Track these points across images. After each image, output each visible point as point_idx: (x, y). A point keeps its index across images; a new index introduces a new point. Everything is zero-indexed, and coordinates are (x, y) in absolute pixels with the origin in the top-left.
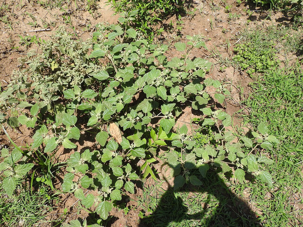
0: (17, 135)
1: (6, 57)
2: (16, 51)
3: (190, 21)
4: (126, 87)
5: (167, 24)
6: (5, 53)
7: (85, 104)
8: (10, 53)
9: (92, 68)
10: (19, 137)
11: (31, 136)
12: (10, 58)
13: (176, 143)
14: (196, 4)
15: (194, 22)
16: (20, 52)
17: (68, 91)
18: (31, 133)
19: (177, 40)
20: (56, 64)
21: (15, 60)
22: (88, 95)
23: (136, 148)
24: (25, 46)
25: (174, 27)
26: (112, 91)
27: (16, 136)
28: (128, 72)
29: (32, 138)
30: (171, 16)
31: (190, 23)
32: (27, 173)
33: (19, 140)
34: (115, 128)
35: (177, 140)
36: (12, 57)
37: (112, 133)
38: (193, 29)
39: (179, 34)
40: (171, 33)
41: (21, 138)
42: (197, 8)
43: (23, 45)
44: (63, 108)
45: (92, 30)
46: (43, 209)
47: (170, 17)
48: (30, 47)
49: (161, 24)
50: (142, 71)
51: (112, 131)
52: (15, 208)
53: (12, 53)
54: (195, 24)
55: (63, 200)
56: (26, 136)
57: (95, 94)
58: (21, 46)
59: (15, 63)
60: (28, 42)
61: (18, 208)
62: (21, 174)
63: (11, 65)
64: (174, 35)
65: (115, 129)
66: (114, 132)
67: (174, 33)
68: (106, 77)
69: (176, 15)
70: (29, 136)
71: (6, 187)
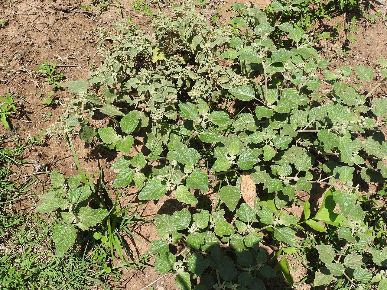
0: (65, 152)
1: (65, 18)
2: (84, 13)
3: (365, 30)
4: (275, 119)
5: (329, 26)
6: (66, 11)
7: (211, 134)
8: (73, 13)
9: (229, 76)
10: (68, 156)
11: (87, 159)
12: (71, 20)
13: (344, 232)
14: (380, 4)
15: (371, 33)
16: (89, 15)
17: (187, 105)
18: (88, 153)
19: (342, 57)
20: (161, 53)
21: (78, 26)
22: (218, 121)
23: (283, 226)
24: (99, 7)
25: (340, 33)
26: (251, 121)
27: (63, 154)
28: (287, 99)
29: (88, 163)
30: (338, 15)
31: (365, 33)
32: (98, 224)
33: (67, 161)
34: (249, 184)
35: (346, 228)
36: (75, 21)
37: (243, 191)
38: (368, 44)
39: (346, 47)
40: (333, 42)
41: (70, 159)
42: (379, 10)
43: (96, 5)
44: (167, 129)
45: (208, 7)
46: (92, 286)
47: (336, 16)
48: (106, 10)
49: (320, 24)
50: (302, 100)
51: (244, 188)
52: (51, 274)
53: (76, 14)
54: (373, 37)
55: (125, 279)
56: (79, 158)
57: (228, 122)
58: (92, 5)
59: (79, 32)
60: (106, 2)
61: (56, 275)
62: (88, 223)
63: (72, 33)
64: (337, 47)
65: (249, 187)
66: (246, 190)
67: (338, 43)
68: (250, 97)
69: (346, 15)
70: (84, 158)
71: (57, 239)
